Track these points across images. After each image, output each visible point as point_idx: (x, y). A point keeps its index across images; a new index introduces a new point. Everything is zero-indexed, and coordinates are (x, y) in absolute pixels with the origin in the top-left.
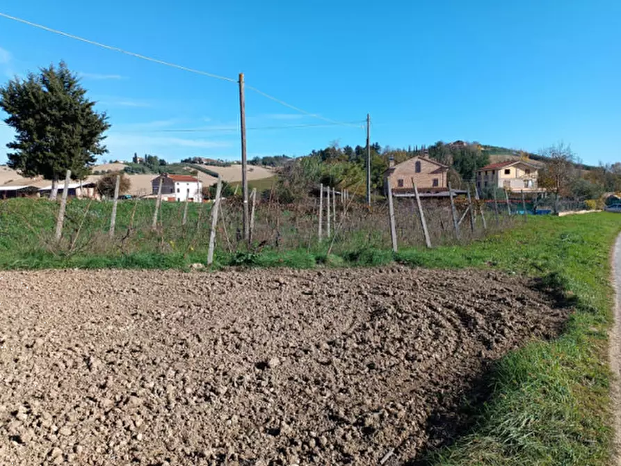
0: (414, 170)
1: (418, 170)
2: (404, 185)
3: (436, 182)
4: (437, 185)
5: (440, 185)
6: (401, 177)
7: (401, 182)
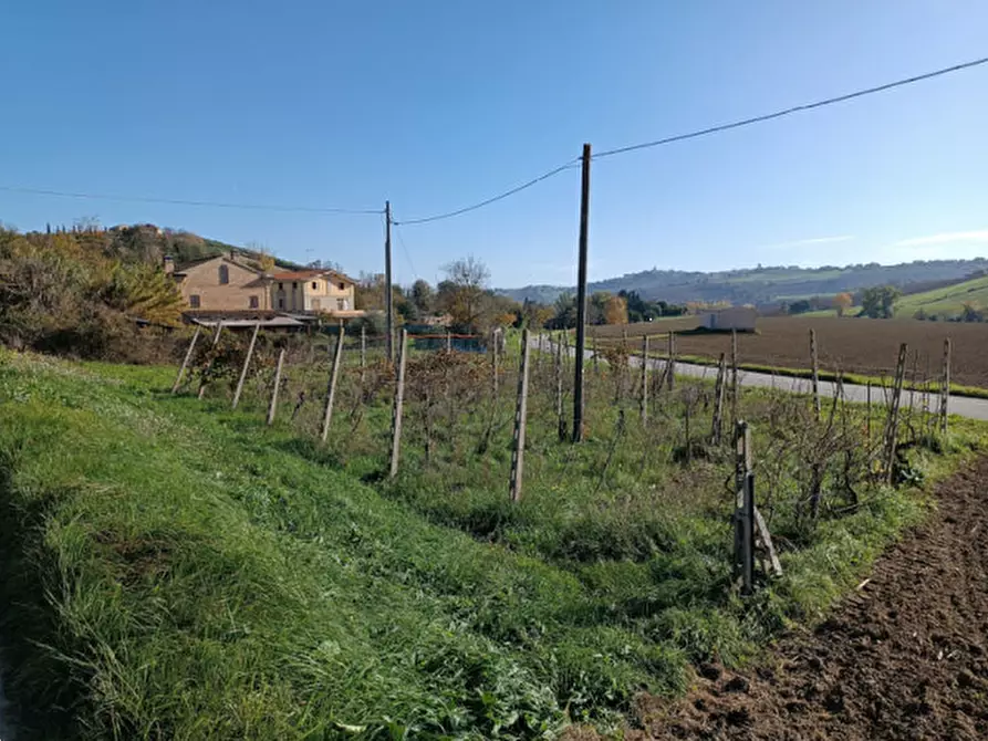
0: (217, 279)
1: (224, 279)
2: (202, 304)
3: (254, 301)
4: (256, 306)
5: (261, 307)
6: (195, 291)
7: (195, 300)
